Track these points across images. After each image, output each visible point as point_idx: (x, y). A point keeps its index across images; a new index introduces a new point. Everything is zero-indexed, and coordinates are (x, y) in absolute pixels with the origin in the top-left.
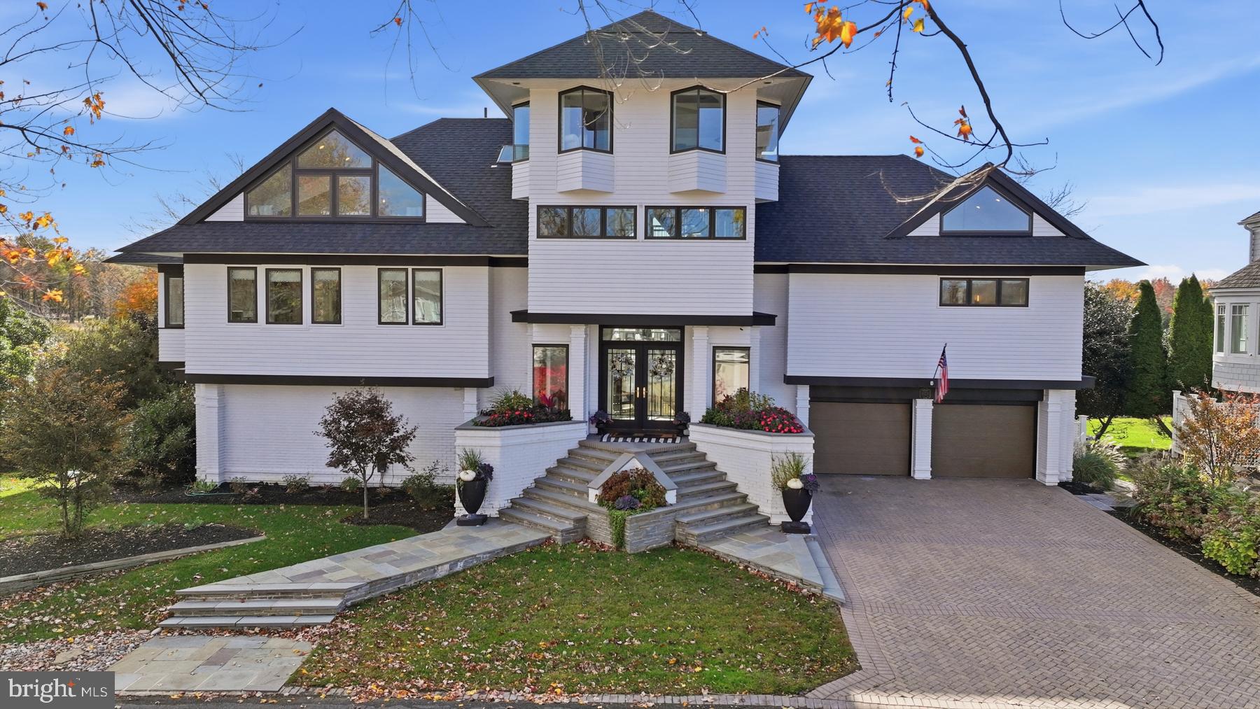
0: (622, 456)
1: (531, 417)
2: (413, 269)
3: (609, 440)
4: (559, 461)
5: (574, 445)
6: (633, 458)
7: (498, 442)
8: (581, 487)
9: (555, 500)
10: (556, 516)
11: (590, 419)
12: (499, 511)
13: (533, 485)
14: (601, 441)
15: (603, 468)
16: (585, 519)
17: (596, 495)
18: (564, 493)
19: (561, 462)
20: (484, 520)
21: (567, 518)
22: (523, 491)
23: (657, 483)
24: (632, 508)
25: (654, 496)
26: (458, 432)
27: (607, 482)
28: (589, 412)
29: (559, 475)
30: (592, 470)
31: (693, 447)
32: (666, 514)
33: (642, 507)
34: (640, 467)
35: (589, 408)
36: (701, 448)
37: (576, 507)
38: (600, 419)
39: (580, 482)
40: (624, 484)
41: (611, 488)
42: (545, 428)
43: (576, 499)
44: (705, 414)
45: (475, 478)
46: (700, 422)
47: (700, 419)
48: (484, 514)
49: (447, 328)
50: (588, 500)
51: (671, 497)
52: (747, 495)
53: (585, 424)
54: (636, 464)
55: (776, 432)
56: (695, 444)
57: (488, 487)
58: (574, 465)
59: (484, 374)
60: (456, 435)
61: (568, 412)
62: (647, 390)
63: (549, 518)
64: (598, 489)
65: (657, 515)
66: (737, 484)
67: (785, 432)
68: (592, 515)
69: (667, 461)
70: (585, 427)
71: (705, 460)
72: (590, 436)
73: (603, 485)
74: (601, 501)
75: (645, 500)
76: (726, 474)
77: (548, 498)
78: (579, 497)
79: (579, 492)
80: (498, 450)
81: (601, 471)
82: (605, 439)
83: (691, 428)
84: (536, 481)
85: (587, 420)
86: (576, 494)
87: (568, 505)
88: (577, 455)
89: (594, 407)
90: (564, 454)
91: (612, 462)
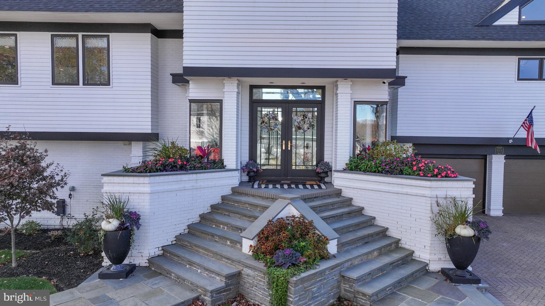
0: (277, 202)
1: (186, 165)
2: (83, 35)
3: (259, 186)
4: (212, 207)
5: (227, 191)
6: (289, 204)
7: (147, 189)
8: (233, 235)
9: (206, 250)
10: (207, 270)
11: (242, 168)
12: (148, 260)
13: (187, 231)
14: (253, 187)
15: (257, 214)
16: (239, 275)
17: (251, 246)
18: (216, 241)
19: (214, 208)
20: (132, 270)
21: (218, 274)
22: (176, 237)
23: (317, 232)
24: (294, 265)
25: (316, 247)
26: (106, 179)
27: (262, 232)
28: (241, 162)
29: (212, 221)
30: (245, 216)
31: (339, 193)
32: (332, 269)
33: (305, 262)
34: (296, 213)
35: (241, 159)
36: (346, 193)
37: (228, 259)
38: (251, 168)
39: (232, 229)
40: (282, 235)
41: (267, 238)
42: (198, 175)
43: (229, 249)
44: (348, 162)
45: (118, 228)
46: (344, 170)
47: (344, 166)
48: (133, 263)
49: (114, 88)
50: (241, 250)
51: (332, 247)
52: (400, 240)
53: (237, 172)
54: (292, 211)
55: (431, 176)
56: (341, 190)
57: (134, 236)
58: (227, 210)
59: (146, 128)
60: (103, 181)
61: (221, 161)
62: (291, 143)
63: (199, 271)
64: (252, 240)
65: (322, 272)
66: (387, 229)
67: (442, 177)
68: (246, 271)
69: (320, 207)
70: (237, 174)
71: (350, 205)
72: (242, 183)
73: (258, 235)
74: (257, 253)
75: (308, 254)
76: (374, 218)
77: (199, 247)
78: (232, 247)
79: (232, 241)
80: (147, 198)
81: (256, 218)
82: (256, 186)
83: (335, 175)
84: (189, 226)
85: (239, 168)
86: (228, 243)
87: (220, 256)
88: (230, 201)
89: (246, 158)
90: (218, 200)
91: (265, 208)
